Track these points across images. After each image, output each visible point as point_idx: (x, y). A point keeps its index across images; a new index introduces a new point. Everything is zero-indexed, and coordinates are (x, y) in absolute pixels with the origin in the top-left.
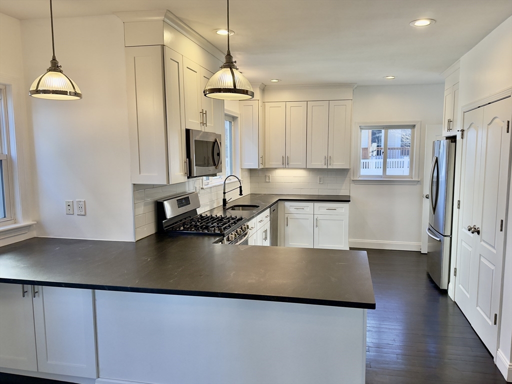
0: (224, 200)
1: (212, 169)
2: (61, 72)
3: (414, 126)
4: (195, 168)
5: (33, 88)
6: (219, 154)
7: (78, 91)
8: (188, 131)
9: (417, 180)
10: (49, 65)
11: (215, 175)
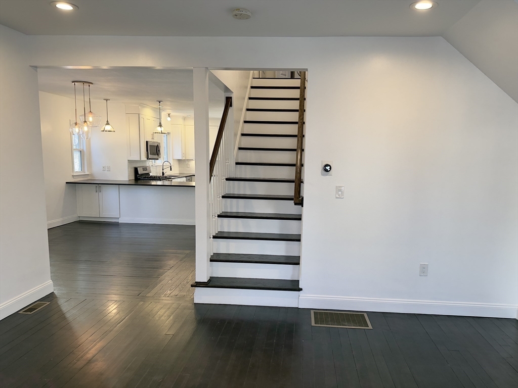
0: (163, 173)
1: (156, 157)
2: (110, 125)
4: (149, 155)
5: (102, 130)
6: (159, 151)
7: (115, 130)
8: (147, 142)
10: (106, 123)
11: (158, 159)
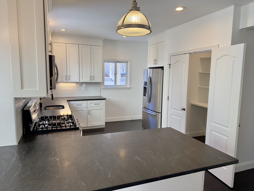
0: (41, 104)
3: (128, 62)
9: (130, 87)
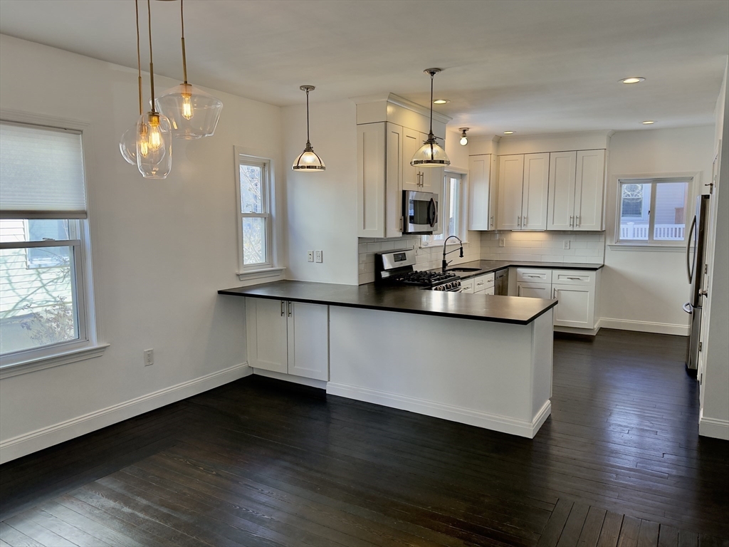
0: (444, 262)
2: (313, 151)
3: (692, 178)
4: (409, 225)
5: (295, 165)
6: (434, 213)
7: (324, 165)
8: (404, 192)
10: (305, 148)
11: (431, 233)
